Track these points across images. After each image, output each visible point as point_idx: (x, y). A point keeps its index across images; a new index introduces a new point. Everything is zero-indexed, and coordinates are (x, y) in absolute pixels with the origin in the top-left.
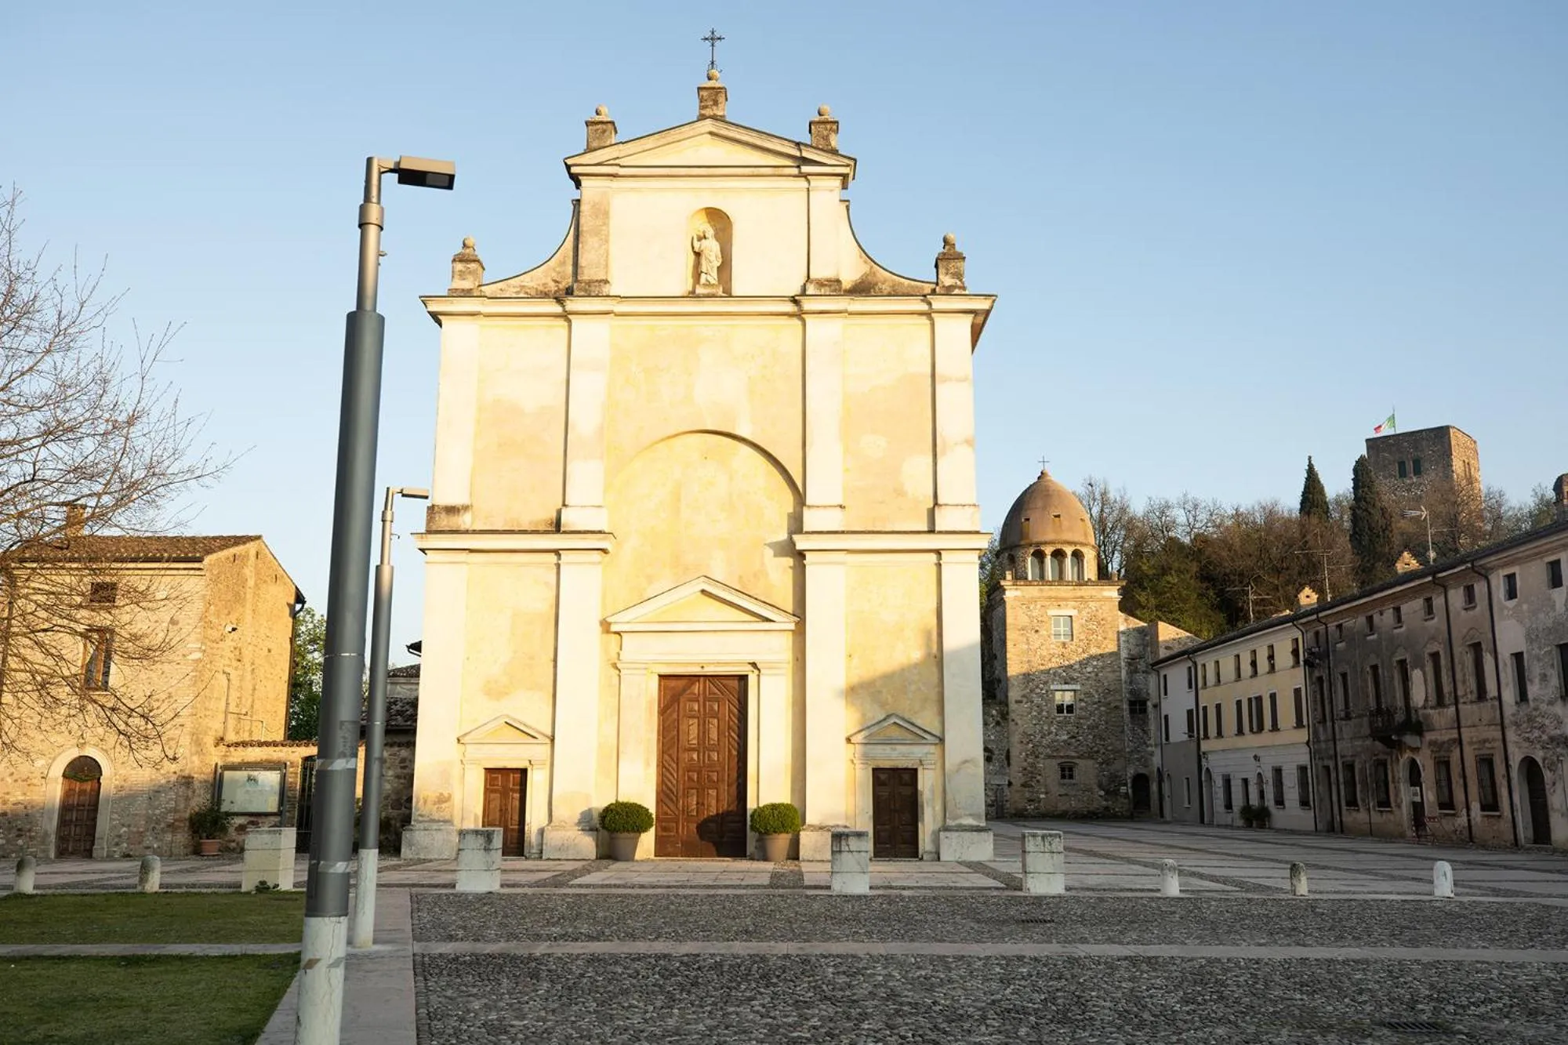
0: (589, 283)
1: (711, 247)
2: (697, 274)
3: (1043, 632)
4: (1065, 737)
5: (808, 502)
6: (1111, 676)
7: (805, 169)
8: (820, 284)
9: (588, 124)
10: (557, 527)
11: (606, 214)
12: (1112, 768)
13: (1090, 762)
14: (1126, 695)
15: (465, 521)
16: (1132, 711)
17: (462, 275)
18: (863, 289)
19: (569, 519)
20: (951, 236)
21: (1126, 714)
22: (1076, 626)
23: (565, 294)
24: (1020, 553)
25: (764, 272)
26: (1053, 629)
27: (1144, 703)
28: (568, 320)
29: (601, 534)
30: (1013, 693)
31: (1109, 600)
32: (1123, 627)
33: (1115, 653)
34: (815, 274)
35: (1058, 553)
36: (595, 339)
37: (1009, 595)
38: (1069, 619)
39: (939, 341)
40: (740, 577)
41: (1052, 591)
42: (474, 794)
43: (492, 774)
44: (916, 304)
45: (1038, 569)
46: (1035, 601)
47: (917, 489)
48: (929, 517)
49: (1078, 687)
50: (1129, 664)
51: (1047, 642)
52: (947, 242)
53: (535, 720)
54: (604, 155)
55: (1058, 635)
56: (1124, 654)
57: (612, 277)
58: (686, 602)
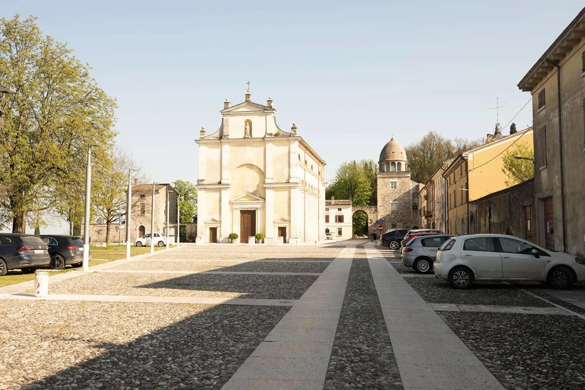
0: (225, 136)
1: (248, 127)
2: (246, 133)
3: (388, 187)
4: (394, 216)
5: (266, 177)
6: (408, 199)
7: (266, 111)
8: (269, 134)
9: (225, 103)
10: (220, 183)
11: (228, 121)
12: (407, 225)
13: (401, 223)
14: (411, 204)
15: (205, 182)
16: (413, 209)
17: (202, 134)
18: (277, 135)
19: (223, 182)
20: (295, 123)
21: (411, 210)
22: (398, 185)
23: (221, 138)
24: (382, 163)
25: (258, 132)
26: (391, 185)
27: (417, 206)
28: (221, 144)
29: (229, 185)
30: (379, 204)
31: (408, 177)
32: (411, 185)
33: (409, 192)
34: (267, 133)
35: (393, 163)
36: (226, 148)
37: (378, 176)
38: (395, 183)
39: (291, 145)
40: (254, 192)
41: (391, 175)
42: (208, 232)
43: (211, 229)
44: (286, 139)
45: (388, 168)
46: (386, 178)
47: (287, 174)
48: (289, 180)
49: (397, 202)
50: (413, 195)
51: (389, 189)
52: (294, 125)
53: (217, 219)
54: (227, 110)
55: (392, 187)
56: (411, 192)
57: (230, 134)
58: (244, 197)
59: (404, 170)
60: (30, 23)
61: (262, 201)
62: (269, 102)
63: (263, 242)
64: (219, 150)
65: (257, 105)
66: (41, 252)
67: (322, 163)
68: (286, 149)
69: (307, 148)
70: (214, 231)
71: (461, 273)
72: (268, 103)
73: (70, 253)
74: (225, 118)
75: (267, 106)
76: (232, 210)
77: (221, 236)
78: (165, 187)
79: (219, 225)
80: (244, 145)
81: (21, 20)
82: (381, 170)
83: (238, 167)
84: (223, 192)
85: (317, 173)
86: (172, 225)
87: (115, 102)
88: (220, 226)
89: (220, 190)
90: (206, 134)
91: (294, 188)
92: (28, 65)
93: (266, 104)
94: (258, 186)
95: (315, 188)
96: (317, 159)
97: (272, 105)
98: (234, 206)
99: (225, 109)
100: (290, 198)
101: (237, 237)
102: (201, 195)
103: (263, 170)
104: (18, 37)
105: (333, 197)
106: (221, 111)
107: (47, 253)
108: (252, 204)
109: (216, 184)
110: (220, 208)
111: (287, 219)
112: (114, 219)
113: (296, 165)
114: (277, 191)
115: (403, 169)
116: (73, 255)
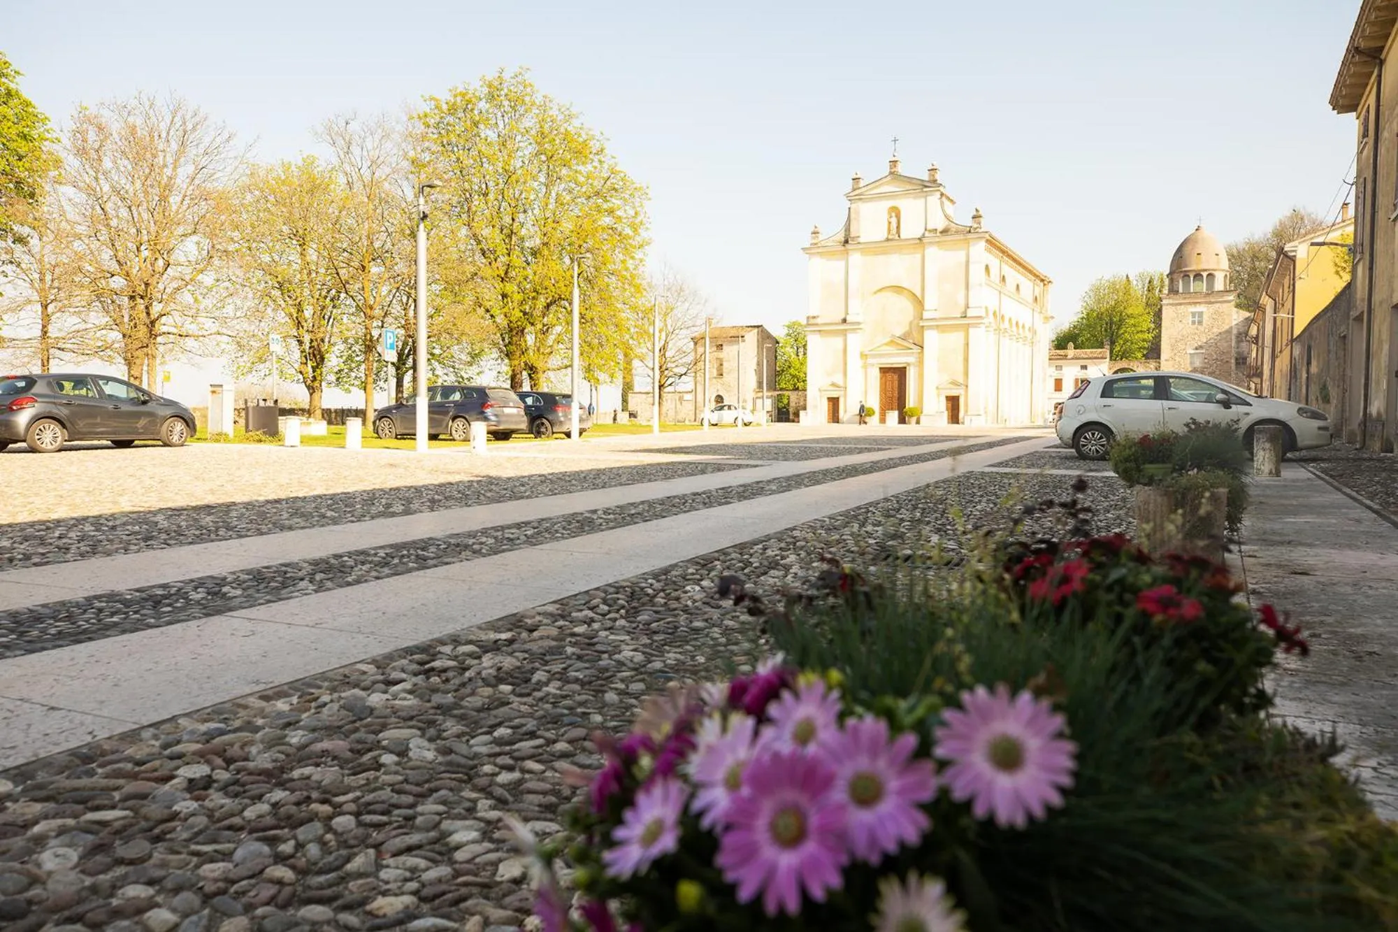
0: (853, 238)
1: (894, 220)
2: (889, 230)
3: (1184, 321)
5: (925, 308)
6: (1225, 345)
7: (925, 189)
8: (930, 231)
9: (853, 179)
10: (844, 321)
11: (859, 212)
14: (1233, 353)
15: (819, 321)
16: (1237, 364)
17: (814, 238)
18: (945, 231)
19: (849, 319)
20: (978, 208)
21: (1233, 366)
22: (1205, 317)
23: (846, 242)
24: (1175, 276)
25: (911, 229)
26: (1191, 319)
27: (1245, 359)
28: (847, 252)
29: (859, 323)
30: (1164, 356)
31: (1229, 302)
32: (1235, 316)
33: (1229, 331)
34: (929, 228)
35: (1198, 276)
36: (856, 258)
37: (1164, 302)
38: (1201, 314)
39: (971, 249)
40: (904, 334)
41: (1194, 298)
42: (825, 406)
43: (830, 399)
44: (962, 237)
45: (1187, 285)
46: (1181, 304)
47: (962, 303)
48: (965, 312)
49: (1203, 351)
50: (1237, 337)
51: (1187, 326)
52: (977, 210)
53: (841, 383)
54: (857, 192)
55: (1193, 323)
56: (1235, 332)
57: (861, 235)
58: (886, 344)
59: (1222, 288)
60: (520, 79)
61: (916, 350)
62: (932, 172)
63: (918, 422)
64: (842, 263)
65: (909, 180)
66: (514, 411)
67: (1042, 280)
68: (961, 255)
69: (1004, 252)
70: (834, 402)
71: (1093, 434)
72: (930, 175)
73: (558, 417)
74: (853, 206)
75: (927, 179)
76: (865, 367)
77: (845, 411)
78: (756, 330)
79: (842, 393)
80: (884, 252)
81: (507, 76)
82: (1173, 291)
83: (875, 293)
84: (850, 336)
85: (1030, 299)
86: (770, 394)
87: (647, 191)
88: (845, 396)
89: (844, 333)
90: (821, 237)
91: (976, 325)
92: (521, 144)
93: (926, 177)
94: (911, 323)
95: (1023, 327)
96: (1030, 272)
97: (938, 176)
98: (870, 361)
99: (854, 190)
100: (968, 344)
101: (874, 413)
102: (814, 343)
103: (919, 294)
104: (506, 103)
105: (1071, 345)
106: (847, 196)
107: (523, 413)
108: (898, 355)
109: (836, 324)
110: (845, 364)
111: (961, 381)
112: (669, 382)
113: (981, 285)
114: (943, 332)
115: (1219, 285)
116: (562, 419)
